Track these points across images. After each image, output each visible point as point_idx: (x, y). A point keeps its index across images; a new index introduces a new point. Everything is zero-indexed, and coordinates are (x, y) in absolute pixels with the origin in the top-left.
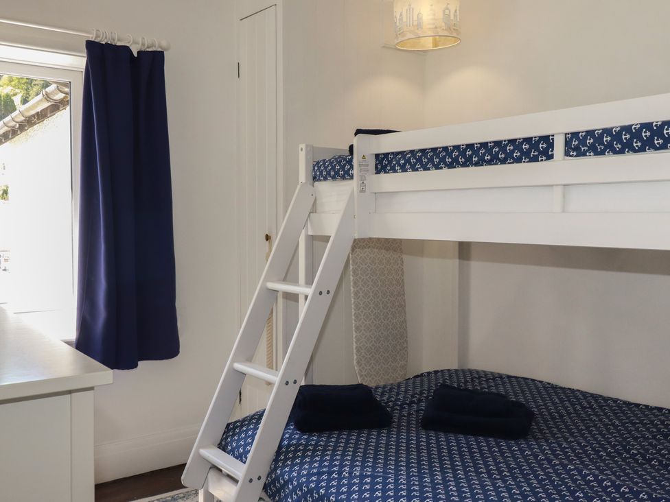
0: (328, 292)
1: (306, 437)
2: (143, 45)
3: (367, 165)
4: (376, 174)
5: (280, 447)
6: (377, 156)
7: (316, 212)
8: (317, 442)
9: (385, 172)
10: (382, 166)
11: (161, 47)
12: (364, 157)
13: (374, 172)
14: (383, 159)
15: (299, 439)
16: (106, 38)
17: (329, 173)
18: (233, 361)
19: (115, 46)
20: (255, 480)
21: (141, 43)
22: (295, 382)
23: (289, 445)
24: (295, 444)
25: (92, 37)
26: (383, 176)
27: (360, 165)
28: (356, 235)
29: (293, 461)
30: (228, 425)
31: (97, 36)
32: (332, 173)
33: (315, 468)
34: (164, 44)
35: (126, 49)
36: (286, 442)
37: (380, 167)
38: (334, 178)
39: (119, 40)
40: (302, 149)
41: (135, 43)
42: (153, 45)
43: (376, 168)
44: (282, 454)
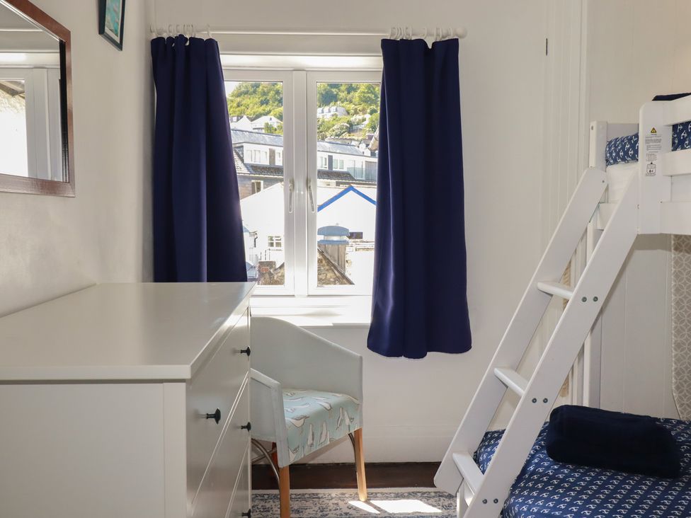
0: (596, 299)
1: (556, 467)
2: (438, 35)
3: (660, 141)
4: (673, 150)
5: (524, 471)
6: (675, 127)
7: (608, 202)
8: (568, 476)
9: (683, 148)
10: (679, 140)
11: (457, 35)
12: (654, 131)
13: (671, 148)
14: (681, 131)
15: (548, 468)
16: (401, 34)
17: (618, 154)
18: (494, 366)
19: (411, 41)
20: (490, 502)
21: (435, 34)
22: (545, 401)
23: (534, 473)
24: (540, 473)
25: (388, 36)
26: (679, 152)
27: (647, 141)
28: (639, 230)
29: (529, 492)
30: (487, 434)
31: (392, 35)
32: (621, 154)
33: (548, 507)
34: (460, 31)
35: (422, 43)
36: (532, 468)
37: (677, 142)
38: (624, 159)
39: (413, 35)
40: (592, 128)
41: (430, 34)
42: (448, 35)
43: (673, 143)
44: (524, 480)
